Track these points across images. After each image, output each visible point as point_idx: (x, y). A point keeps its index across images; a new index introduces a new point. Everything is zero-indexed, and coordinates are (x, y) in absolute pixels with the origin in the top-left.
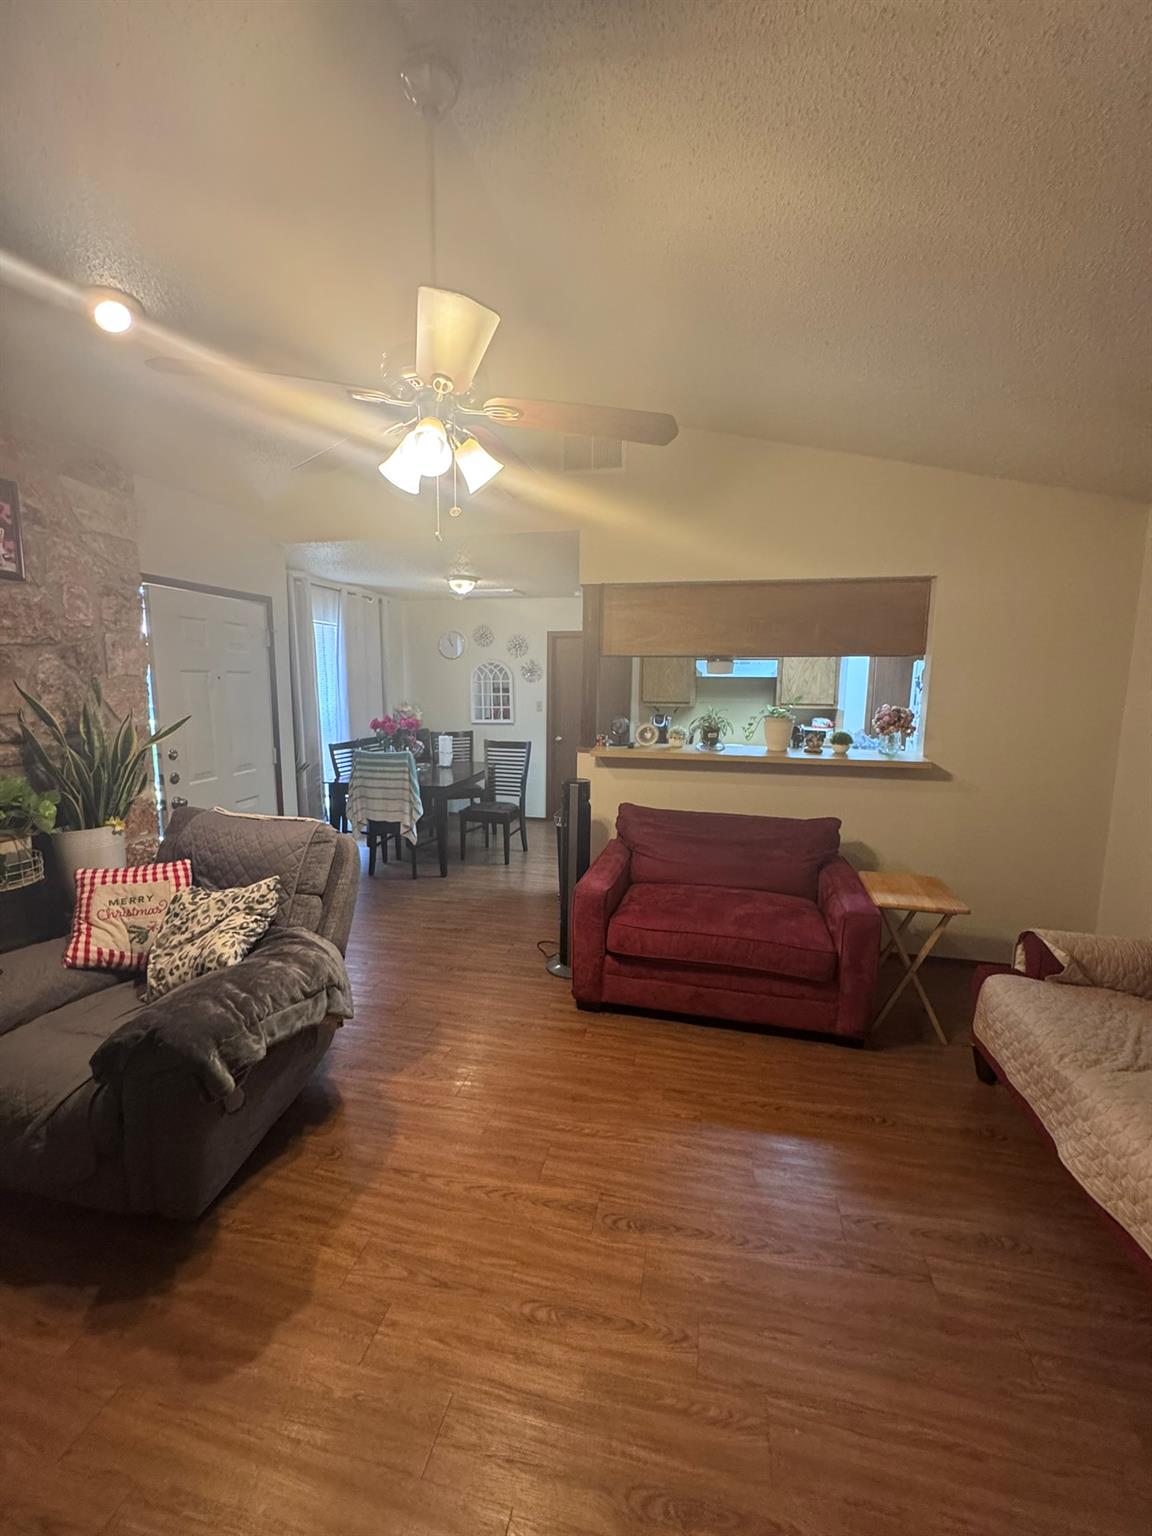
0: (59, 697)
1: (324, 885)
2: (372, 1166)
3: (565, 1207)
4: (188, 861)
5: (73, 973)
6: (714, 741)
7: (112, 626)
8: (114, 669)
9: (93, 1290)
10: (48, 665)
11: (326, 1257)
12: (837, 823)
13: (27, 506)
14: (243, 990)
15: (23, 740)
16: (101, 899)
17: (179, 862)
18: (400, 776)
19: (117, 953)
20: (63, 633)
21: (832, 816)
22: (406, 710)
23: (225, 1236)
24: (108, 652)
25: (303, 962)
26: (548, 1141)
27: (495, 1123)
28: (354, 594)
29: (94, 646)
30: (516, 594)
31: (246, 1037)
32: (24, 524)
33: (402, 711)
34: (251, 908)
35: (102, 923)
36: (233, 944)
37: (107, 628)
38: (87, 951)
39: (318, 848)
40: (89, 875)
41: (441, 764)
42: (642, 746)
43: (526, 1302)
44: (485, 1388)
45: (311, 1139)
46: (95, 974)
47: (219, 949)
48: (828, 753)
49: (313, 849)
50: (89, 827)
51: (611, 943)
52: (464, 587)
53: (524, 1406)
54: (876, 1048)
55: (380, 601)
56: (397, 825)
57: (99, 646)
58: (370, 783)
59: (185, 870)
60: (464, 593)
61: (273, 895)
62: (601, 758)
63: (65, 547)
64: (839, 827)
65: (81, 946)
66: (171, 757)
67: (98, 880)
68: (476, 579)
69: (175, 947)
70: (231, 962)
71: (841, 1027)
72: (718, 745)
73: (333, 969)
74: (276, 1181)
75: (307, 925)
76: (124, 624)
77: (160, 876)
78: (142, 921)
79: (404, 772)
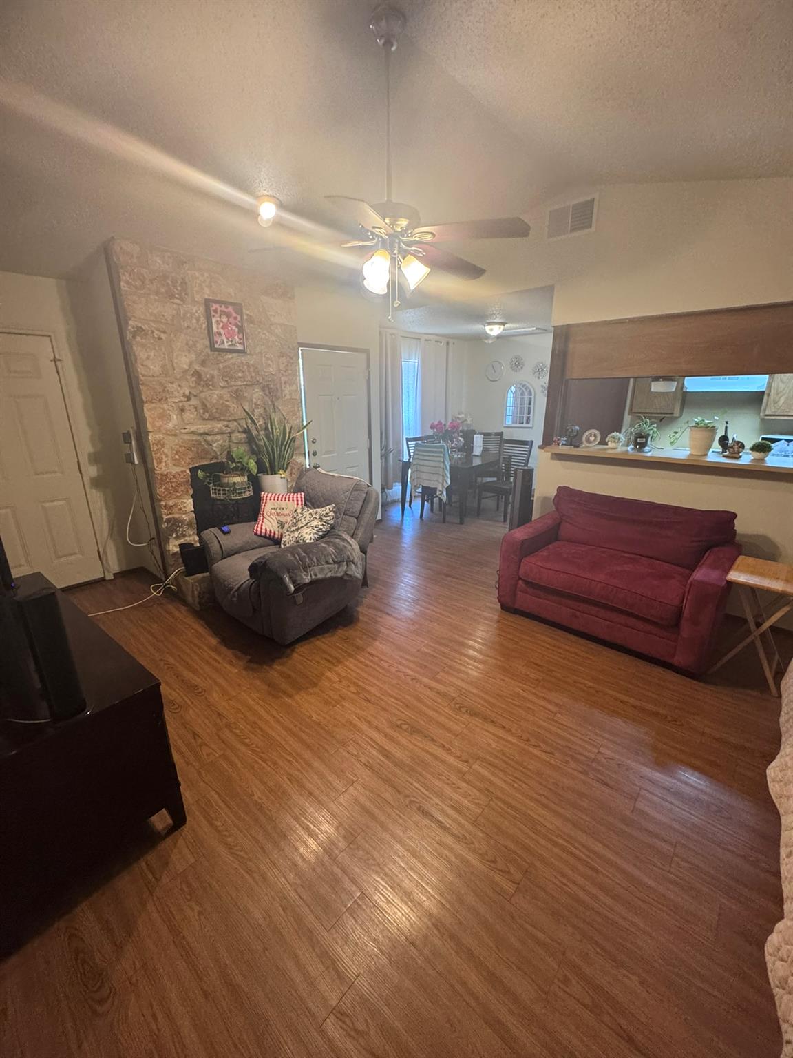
0: (262, 411)
1: (358, 512)
2: (360, 649)
3: (439, 693)
4: (303, 494)
5: (256, 537)
6: (643, 445)
7: (284, 373)
8: (285, 396)
9: (249, 657)
10: (257, 394)
11: (327, 674)
12: (735, 516)
13: (247, 315)
14: (305, 553)
15: (247, 431)
16: (268, 506)
17: (299, 494)
18: (438, 459)
19: (273, 532)
20: (263, 379)
21: (733, 511)
22: (460, 416)
23: (295, 655)
24: (283, 387)
25: (336, 547)
26: (445, 664)
27: (424, 649)
28: (430, 340)
29: (276, 384)
30: (538, 331)
31: (301, 572)
32: (245, 324)
33: (458, 418)
34: (322, 519)
35: (268, 517)
36: (310, 534)
37: (283, 375)
38: (261, 528)
39: (356, 493)
40: (265, 495)
41: (474, 453)
42: (587, 447)
43: (400, 720)
44: (368, 740)
45: (340, 631)
46: (264, 539)
47: (304, 535)
48: (746, 458)
49: (354, 493)
50: (272, 474)
51: (521, 572)
52: (495, 330)
53: (380, 752)
54: (706, 682)
55: (448, 343)
56: (435, 489)
57: (279, 385)
58: (422, 463)
59: (301, 497)
60: (495, 335)
61: (332, 514)
62: (555, 454)
63: (263, 334)
64: (735, 518)
65: (259, 526)
66: (313, 442)
67: (268, 498)
68: (503, 324)
69: (292, 532)
70: (308, 541)
71: (678, 660)
72: (647, 448)
73: (351, 554)
74: (321, 643)
75: (347, 532)
76: (290, 372)
77: (291, 499)
78: (283, 519)
79: (440, 457)
